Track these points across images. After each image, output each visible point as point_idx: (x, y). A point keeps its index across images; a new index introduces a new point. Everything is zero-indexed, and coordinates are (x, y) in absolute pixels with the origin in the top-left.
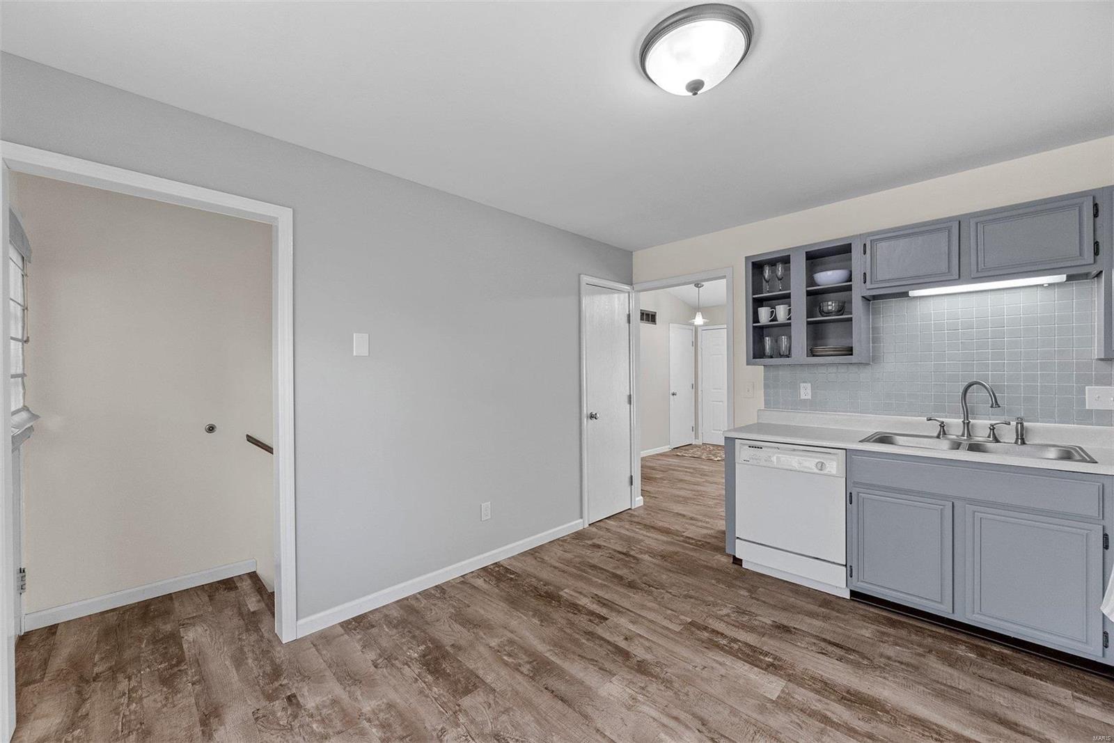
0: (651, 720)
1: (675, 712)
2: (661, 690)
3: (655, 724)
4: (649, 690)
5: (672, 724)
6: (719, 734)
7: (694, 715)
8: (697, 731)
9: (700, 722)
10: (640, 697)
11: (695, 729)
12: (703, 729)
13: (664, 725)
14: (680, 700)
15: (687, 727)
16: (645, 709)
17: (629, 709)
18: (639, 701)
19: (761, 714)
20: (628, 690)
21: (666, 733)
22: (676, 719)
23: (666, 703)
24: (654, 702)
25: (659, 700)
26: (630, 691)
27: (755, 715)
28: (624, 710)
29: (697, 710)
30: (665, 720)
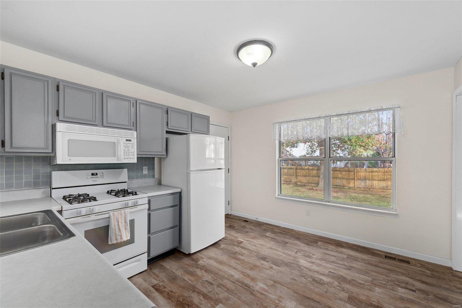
0: (271, 293)
1: (262, 296)
2: (269, 306)
3: (270, 292)
4: (274, 306)
5: (263, 292)
6: (247, 290)
7: (255, 296)
8: (255, 290)
9: (253, 293)
10: (277, 302)
11: (255, 291)
12: (252, 291)
13: (266, 291)
14: (261, 302)
15: (258, 291)
16: (274, 297)
17: (280, 296)
18: (277, 300)
19: (229, 297)
20: (283, 305)
21: (265, 289)
22: (262, 294)
23: (266, 300)
24: (271, 300)
25: (269, 301)
26: (282, 304)
27: (232, 296)
28: (282, 296)
29: (253, 298)
30: (266, 293)
